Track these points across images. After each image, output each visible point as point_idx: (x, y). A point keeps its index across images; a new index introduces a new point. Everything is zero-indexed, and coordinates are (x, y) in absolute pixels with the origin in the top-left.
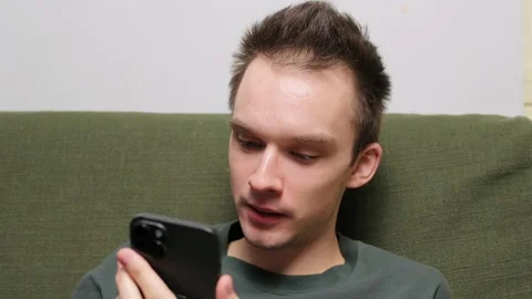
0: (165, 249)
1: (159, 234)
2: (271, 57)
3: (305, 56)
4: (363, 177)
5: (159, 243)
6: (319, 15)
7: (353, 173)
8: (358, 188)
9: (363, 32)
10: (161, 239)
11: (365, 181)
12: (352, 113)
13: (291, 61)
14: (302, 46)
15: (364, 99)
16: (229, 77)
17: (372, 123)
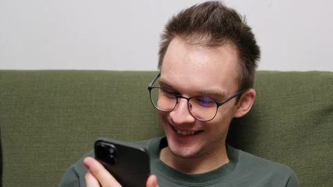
0: (116, 160)
1: (112, 151)
2: (184, 39)
3: (206, 38)
4: (244, 111)
5: (112, 156)
6: (215, 11)
7: (238, 108)
8: (240, 118)
9: (243, 19)
10: (113, 154)
11: (245, 113)
12: (236, 74)
13: (197, 42)
14: (204, 32)
15: (244, 64)
16: (157, 49)
17: (249, 78)
